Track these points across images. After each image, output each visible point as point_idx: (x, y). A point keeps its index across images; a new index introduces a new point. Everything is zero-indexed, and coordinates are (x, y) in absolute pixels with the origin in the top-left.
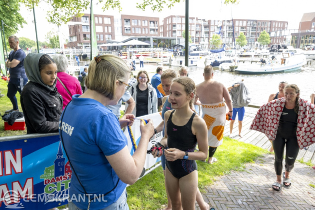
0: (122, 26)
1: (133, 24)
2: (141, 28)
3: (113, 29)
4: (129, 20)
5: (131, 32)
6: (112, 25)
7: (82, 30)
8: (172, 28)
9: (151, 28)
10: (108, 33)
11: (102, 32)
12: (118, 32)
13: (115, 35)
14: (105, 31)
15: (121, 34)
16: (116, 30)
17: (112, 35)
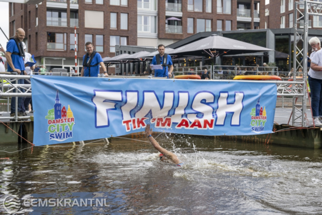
0: (158, 14)
1: (190, 8)
2: (214, 18)
3: (132, 22)
5: (185, 29)
6: (130, 10)
7: (45, 21)
9: (239, 19)
10: (119, 33)
11: (102, 27)
12: (146, 29)
13: (137, 38)
14: (109, 25)
15: (155, 35)
16: (141, 23)
17: (127, 37)
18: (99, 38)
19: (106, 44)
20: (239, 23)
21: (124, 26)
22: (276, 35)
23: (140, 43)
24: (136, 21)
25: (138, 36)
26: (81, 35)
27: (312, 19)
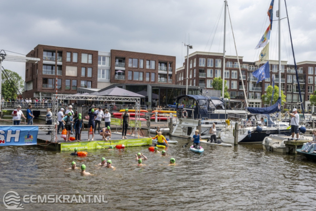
0: (111, 68)
1: (130, 65)
2: (144, 71)
3: (95, 73)
4: (124, 59)
5: (126, 78)
6: (94, 66)
7: (42, 71)
8: (198, 75)
9: (160, 72)
10: (86, 79)
11: (76, 75)
12: (103, 77)
13: (97, 82)
14: (81, 74)
15: (108, 80)
16: (100, 73)
17: (92, 82)
18: (74, 82)
19: (78, 85)
20: (160, 74)
21: (89, 75)
24: (97, 72)
26: (63, 80)
27: (206, 72)
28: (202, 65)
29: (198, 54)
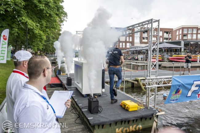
0: (141, 37)
3: (133, 39)
6: (133, 36)
8: (182, 38)
9: (165, 37)
10: (129, 42)
11: (124, 41)
14: (127, 40)
15: (139, 42)
16: (136, 39)
17: (132, 43)
18: (124, 44)
19: (126, 45)
20: (165, 38)
21: (131, 40)
22: (184, 42)
23: (135, 45)
25: (135, 43)
27: (187, 36)
28: (185, 32)
29: (183, 27)
